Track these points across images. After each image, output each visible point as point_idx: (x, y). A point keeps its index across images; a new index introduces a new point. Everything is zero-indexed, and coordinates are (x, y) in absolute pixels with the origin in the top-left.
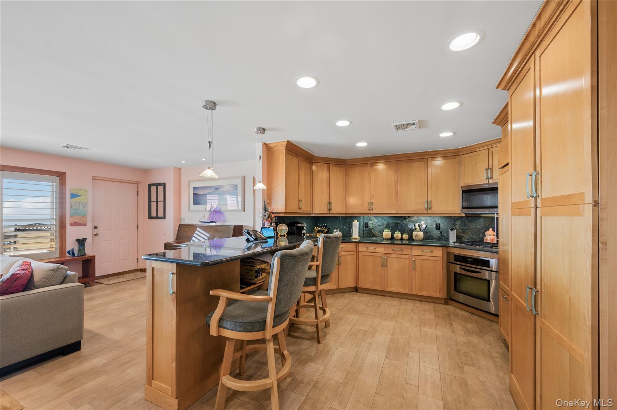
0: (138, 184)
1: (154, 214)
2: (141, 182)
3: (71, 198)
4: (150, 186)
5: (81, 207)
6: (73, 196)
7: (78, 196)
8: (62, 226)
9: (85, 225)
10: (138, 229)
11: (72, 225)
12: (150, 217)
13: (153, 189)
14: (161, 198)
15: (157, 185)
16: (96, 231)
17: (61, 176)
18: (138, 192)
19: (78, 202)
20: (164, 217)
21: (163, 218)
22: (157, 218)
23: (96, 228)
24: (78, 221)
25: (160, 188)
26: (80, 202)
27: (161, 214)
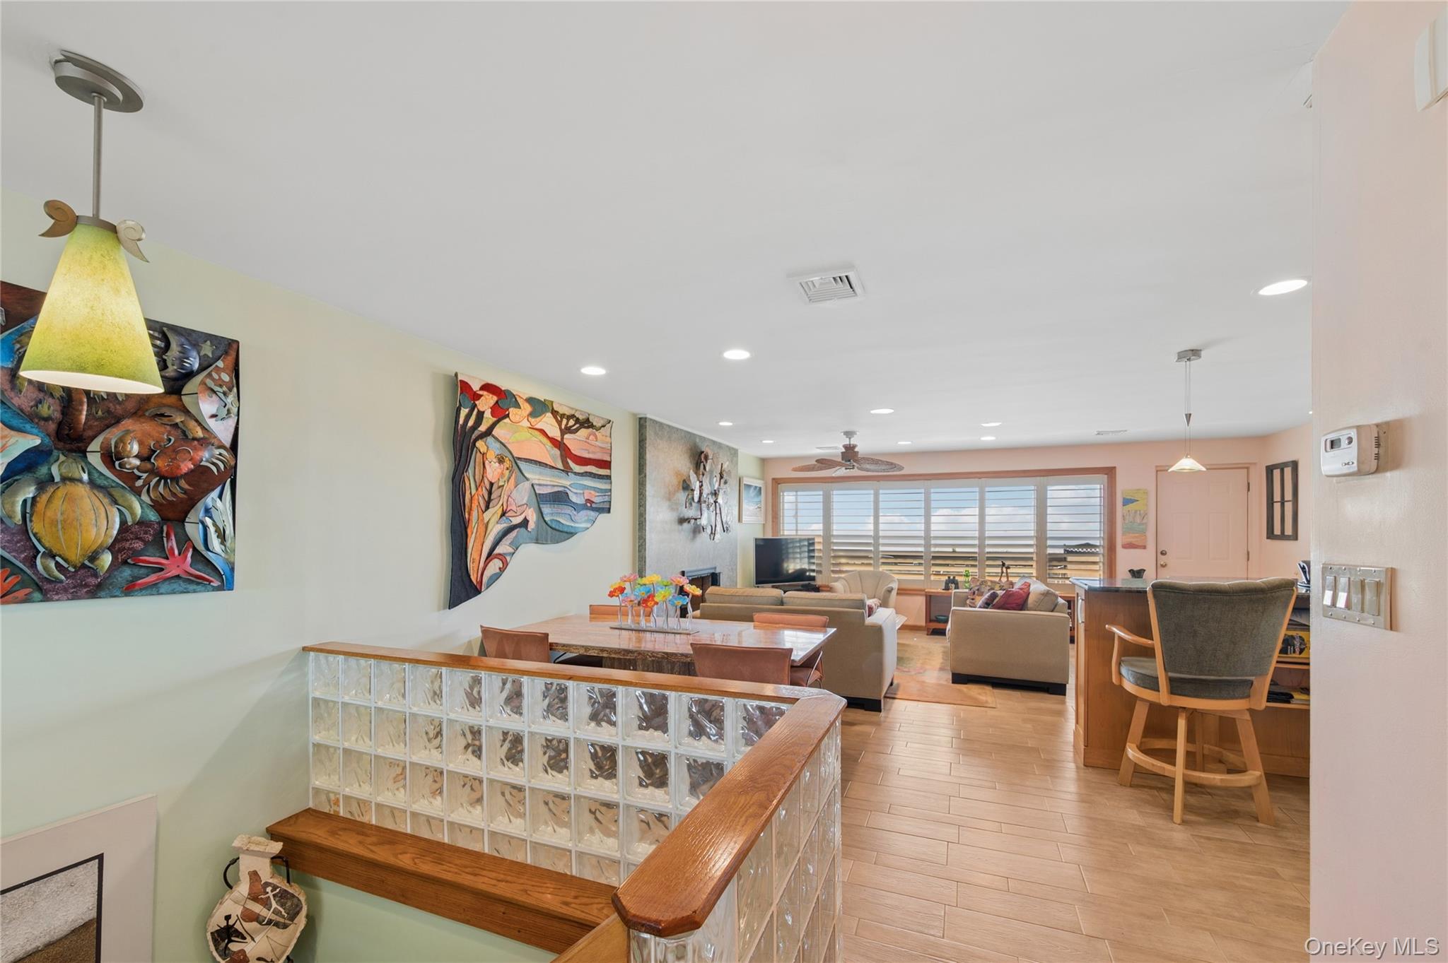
0: (1248, 468)
1: (1277, 531)
2: (1255, 464)
3: (1124, 505)
4: (1270, 470)
5: (1138, 520)
6: (1126, 502)
7: (1132, 501)
8: (1111, 548)
9: (1144, 547)
10: (1248, 560)
11: (1126, 546)
12: (1271, 535)
13: (1277, 473)
14: (1289, 495)
15: (1282, 467)
16: (1162, 559)
17: (1110, 472)
18: (1249, 484)
19: (1133, 511)
20: (1295, 537)
21: (1292, 538)
22: (1283, 537)
23: (1163, 553)
24: (1134, 541)
25: (1288, 471)
26: (1136, 512)
27: (1288, 531)
